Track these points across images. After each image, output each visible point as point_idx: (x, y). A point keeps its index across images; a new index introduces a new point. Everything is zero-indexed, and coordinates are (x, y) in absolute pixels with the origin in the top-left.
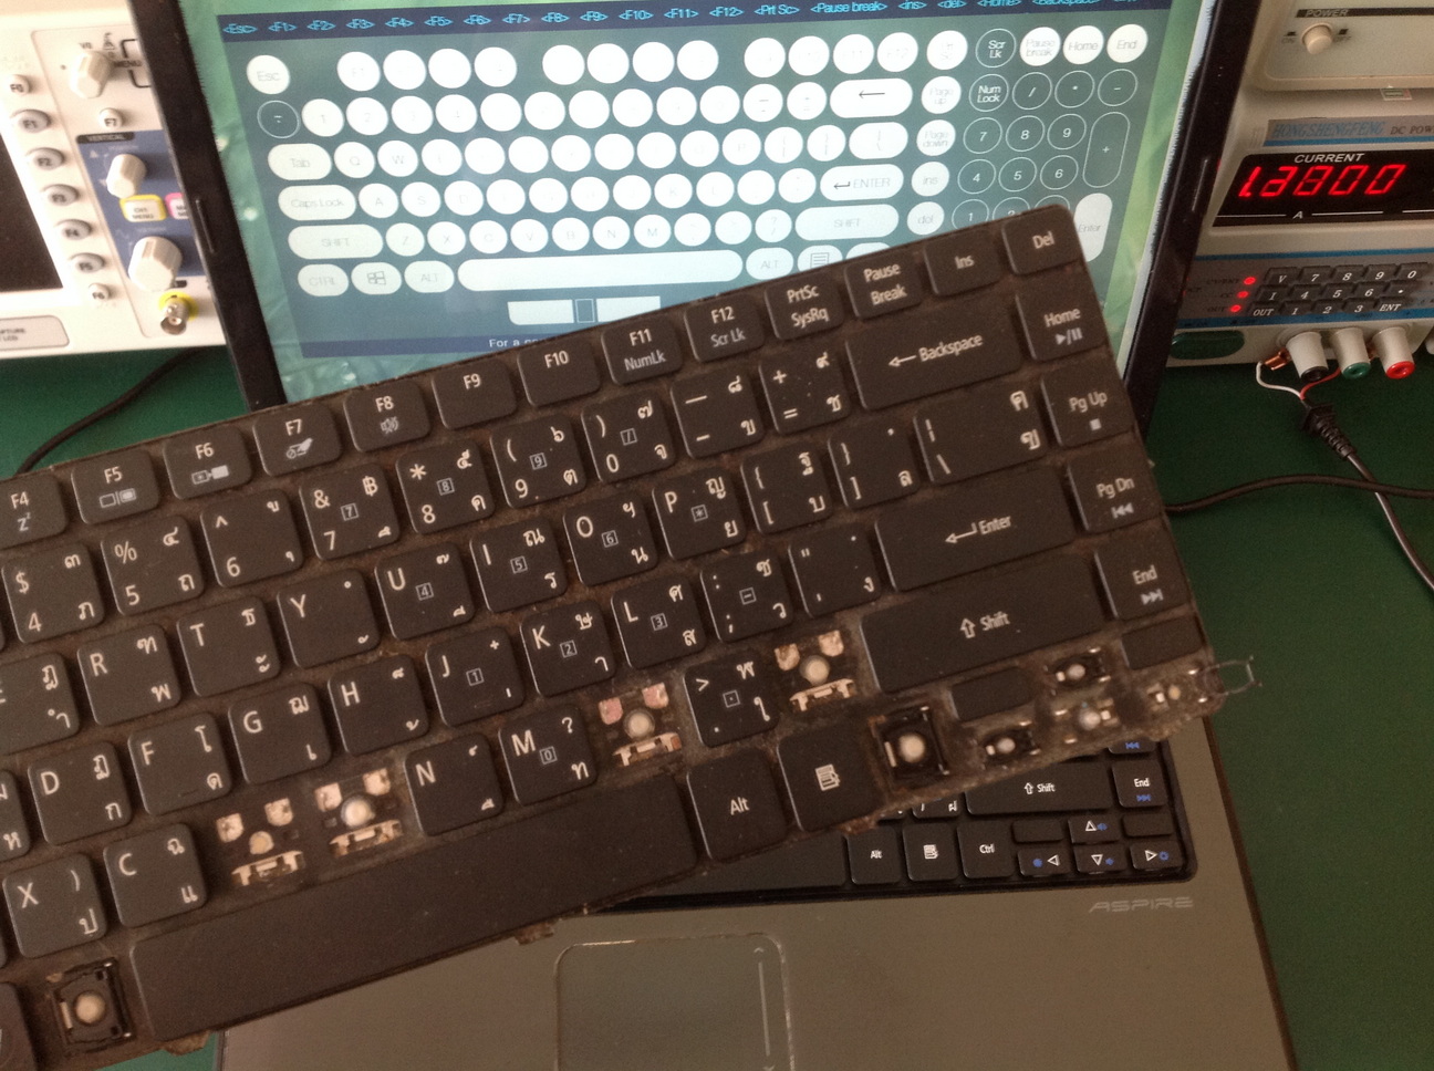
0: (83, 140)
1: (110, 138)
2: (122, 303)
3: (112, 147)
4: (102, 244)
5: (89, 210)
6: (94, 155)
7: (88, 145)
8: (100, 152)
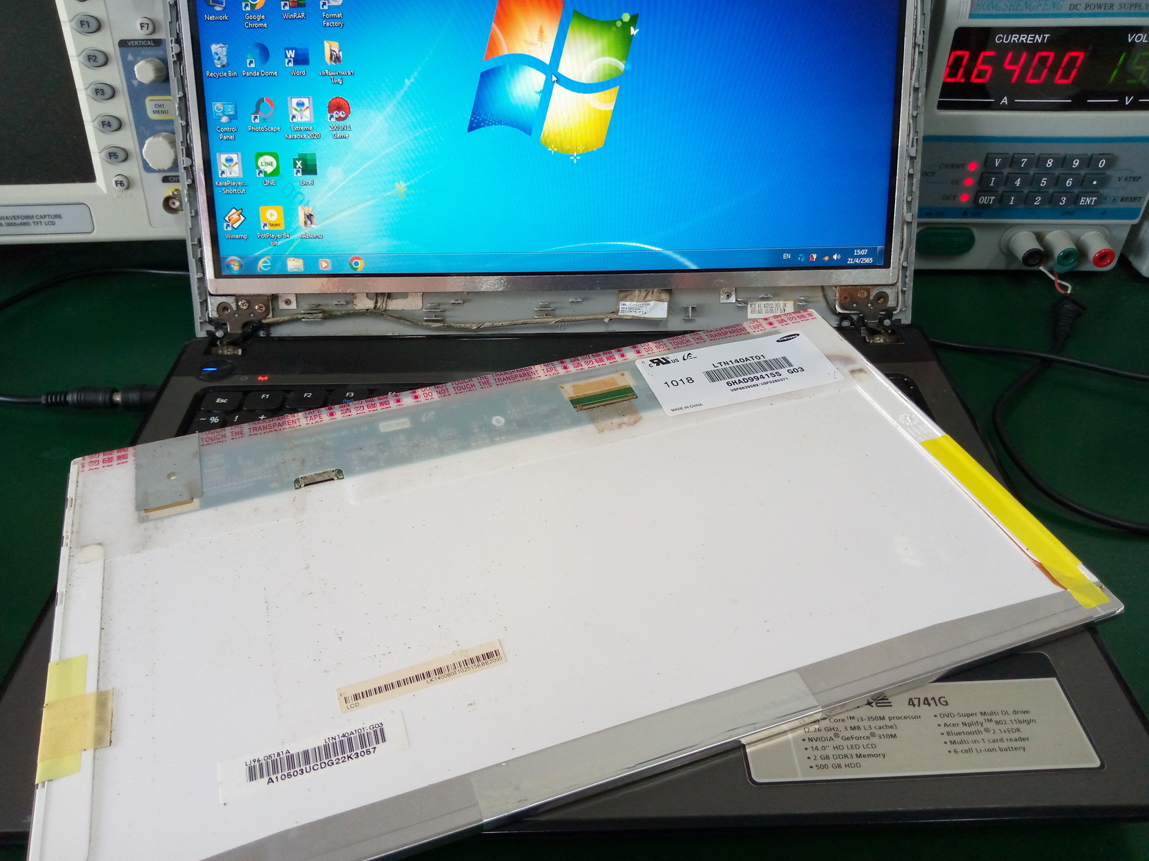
0: (123, 44)
1: (143, 43)
2: (136, 192)
3: (144, 51)
4: (126, 139)
5: (121, 107)
6: (130, 58)
7: (125, 49)
8: (135, 56)
